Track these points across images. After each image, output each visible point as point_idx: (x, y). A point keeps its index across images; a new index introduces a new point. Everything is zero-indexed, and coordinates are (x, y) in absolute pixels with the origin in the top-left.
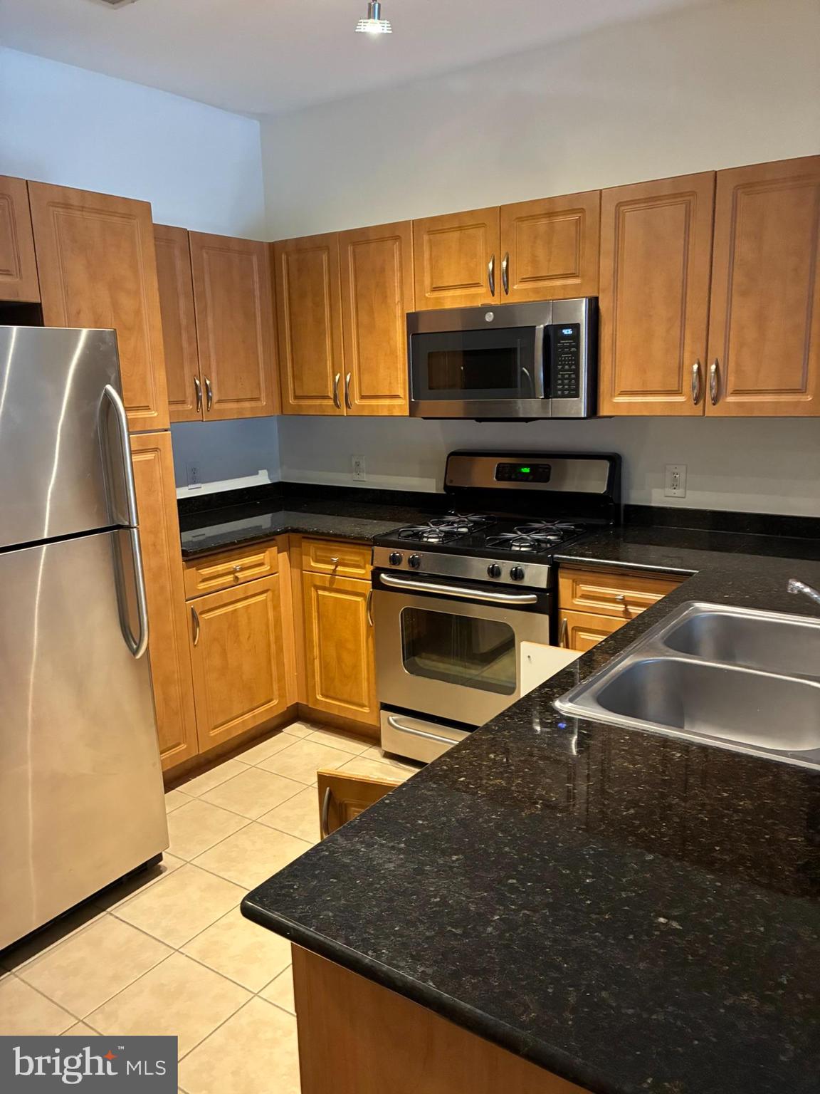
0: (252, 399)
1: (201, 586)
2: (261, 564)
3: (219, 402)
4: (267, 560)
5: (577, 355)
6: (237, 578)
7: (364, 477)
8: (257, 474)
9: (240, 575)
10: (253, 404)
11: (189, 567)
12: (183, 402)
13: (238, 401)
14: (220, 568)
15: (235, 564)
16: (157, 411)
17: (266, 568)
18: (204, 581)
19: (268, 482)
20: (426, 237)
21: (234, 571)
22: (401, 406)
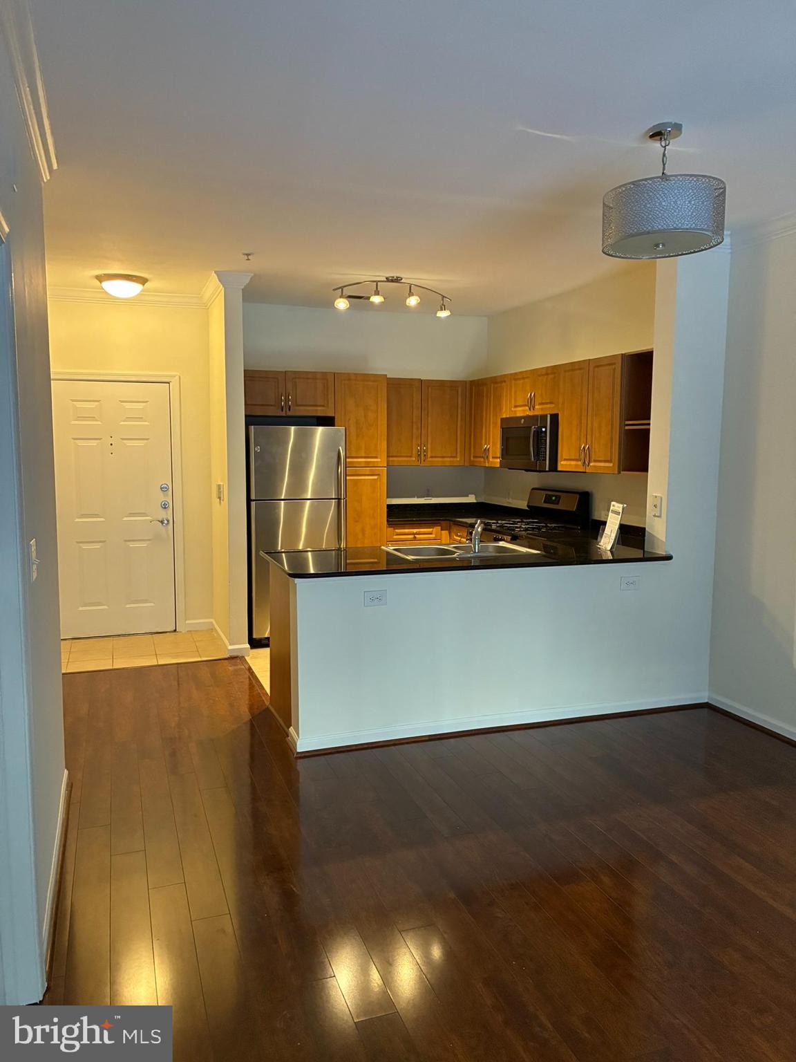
0: (451, 457)
1: (395, 537)
2: (431, 534)
3: (431, 457)
4: (434, 532)
5: (546, 440)
6: (415, 537)
7: (510, 500)
8: (468, 496)
9: (417, 536)
10: (452, 459)
11: (390, 527)
12: (411, 457)
13: (443, 457)
14: (407, 531)
15: (415, 531)
16: (380, 458)
17: (433, 536)
18: (397, 535)
19: (475, 501)
20: (513, 382)
21: (414, 534)
22: (497, 462)
